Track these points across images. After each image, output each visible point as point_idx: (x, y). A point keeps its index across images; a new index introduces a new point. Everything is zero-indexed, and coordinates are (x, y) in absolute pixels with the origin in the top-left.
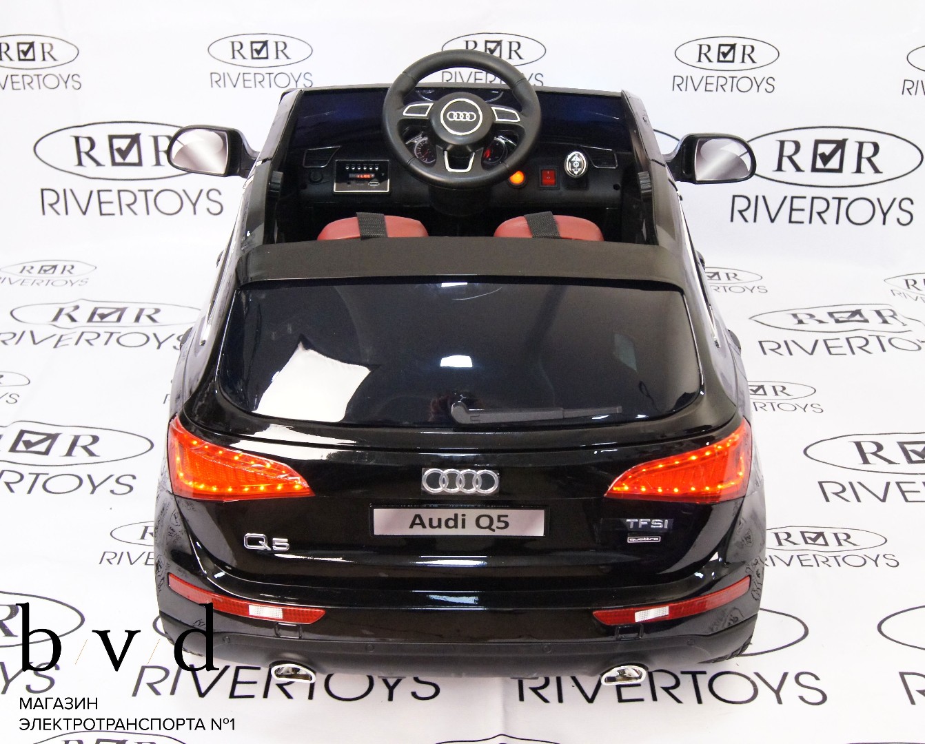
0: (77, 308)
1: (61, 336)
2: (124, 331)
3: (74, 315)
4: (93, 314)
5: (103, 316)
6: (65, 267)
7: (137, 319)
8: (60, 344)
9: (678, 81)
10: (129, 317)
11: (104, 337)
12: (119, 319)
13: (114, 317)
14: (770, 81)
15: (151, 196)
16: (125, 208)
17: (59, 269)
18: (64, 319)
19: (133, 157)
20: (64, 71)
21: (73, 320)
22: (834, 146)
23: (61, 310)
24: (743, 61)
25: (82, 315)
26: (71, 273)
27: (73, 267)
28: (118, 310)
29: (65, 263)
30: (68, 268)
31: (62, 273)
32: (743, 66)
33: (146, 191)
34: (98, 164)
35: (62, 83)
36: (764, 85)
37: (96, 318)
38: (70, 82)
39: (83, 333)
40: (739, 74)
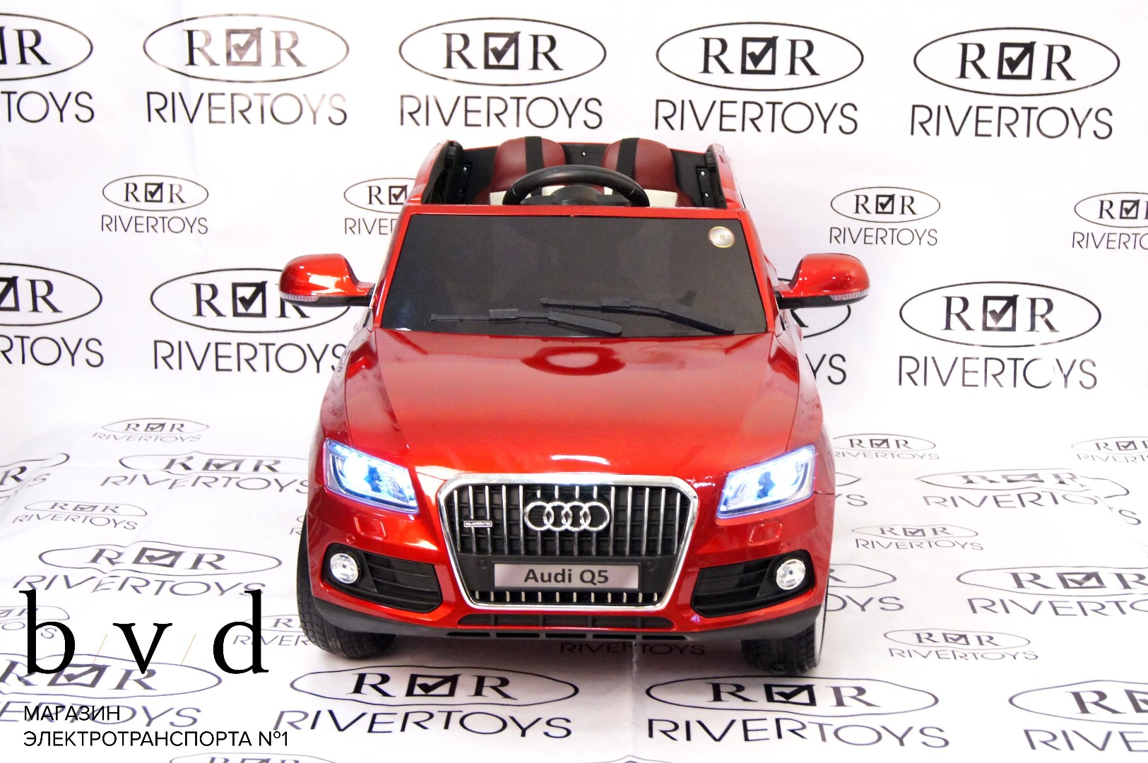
0: (191, 458)
1: (176, 481)
2: (243, 477)
3: (188, 464)
4: (208, 465)
5: (219, 466)
6: (174, 425)
7: (256, 469)
8: (175, 486)
9: (836, 232)
10: (247, 467)
11: (222, 481)
12: (237, 468)
13: (232, 466)
14: (932, 233)
15: (272, 350)
16: (243, 363)
17: (168, 427)
18: (177, 468)
19: (256, 307)
20: (191, 215)
21: (187, 468)
22: (1005, 302)
23: (173, 461)
24: (903, 213)
25: (197, 465)
26: (181, 431)
27: (182, 425)
28: (234, 461)
29: (174, 422)
30: (178, 426)
31: (171, 430)
32: (903, 218)
33: (267, 345)
34: (219, 314)
35: (188, 227)
36: (926, 238)
37: (212, 467)
38: (196, 226)
39: (199, 478)
40: (900, 226)
